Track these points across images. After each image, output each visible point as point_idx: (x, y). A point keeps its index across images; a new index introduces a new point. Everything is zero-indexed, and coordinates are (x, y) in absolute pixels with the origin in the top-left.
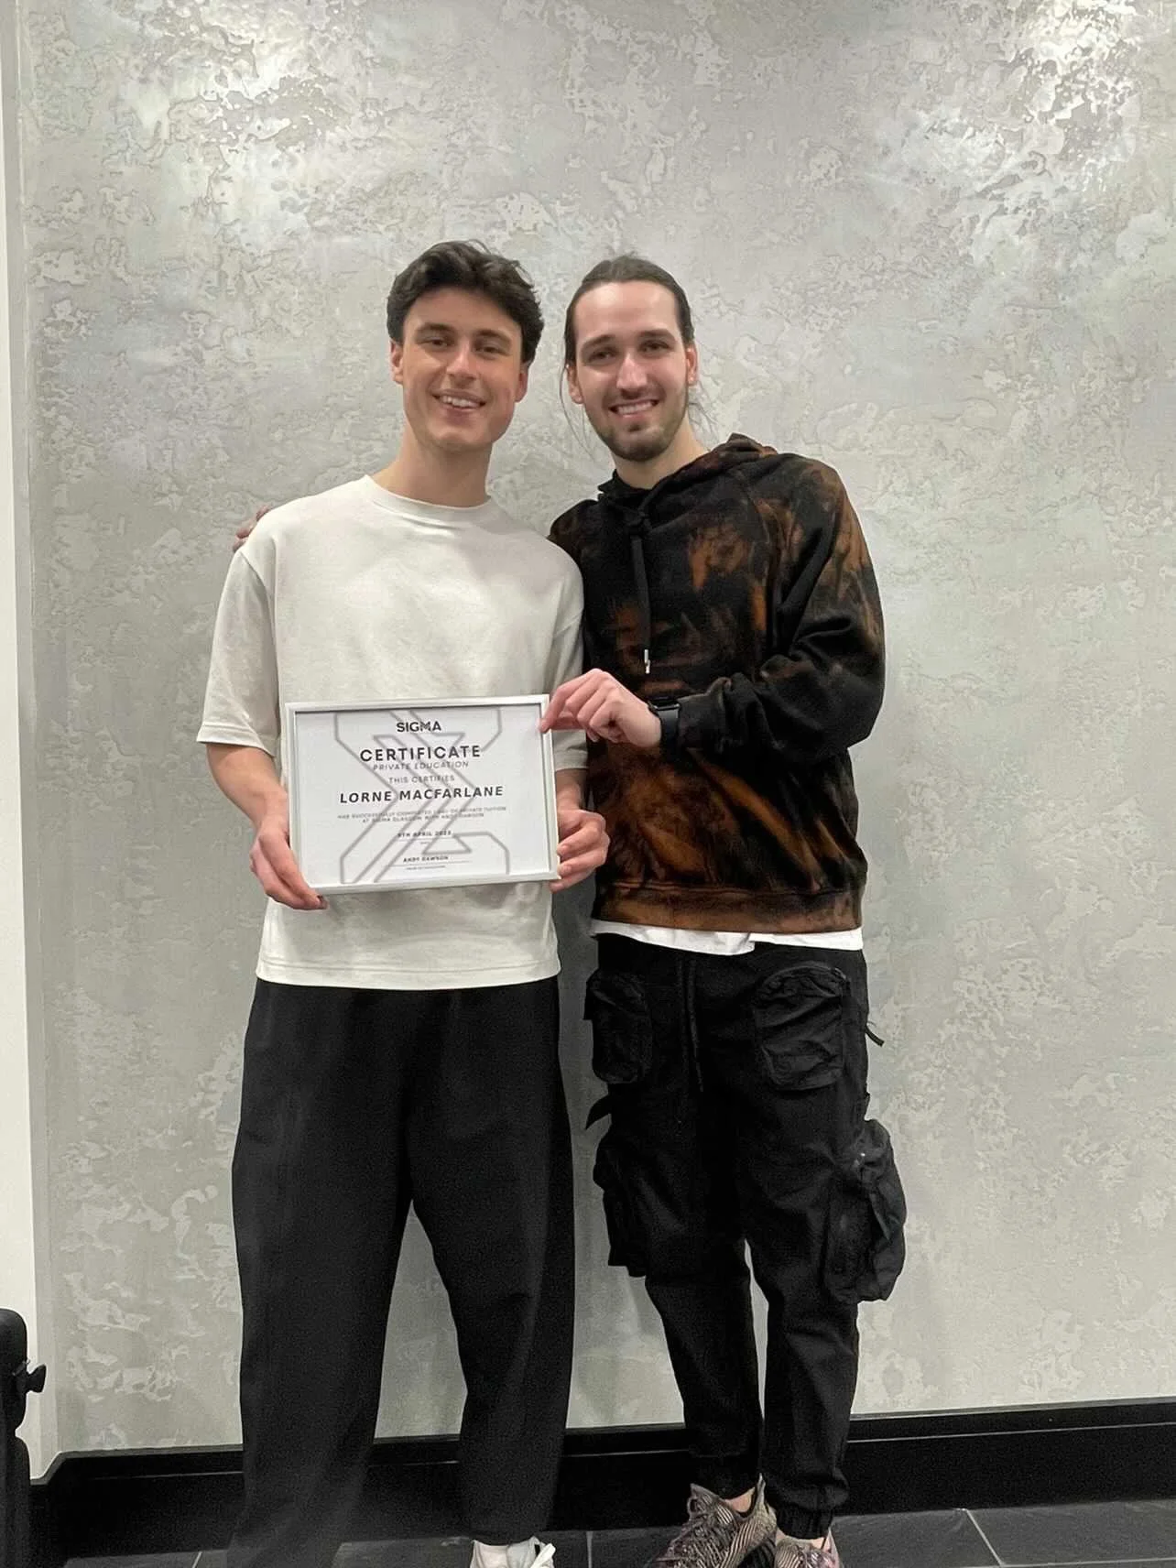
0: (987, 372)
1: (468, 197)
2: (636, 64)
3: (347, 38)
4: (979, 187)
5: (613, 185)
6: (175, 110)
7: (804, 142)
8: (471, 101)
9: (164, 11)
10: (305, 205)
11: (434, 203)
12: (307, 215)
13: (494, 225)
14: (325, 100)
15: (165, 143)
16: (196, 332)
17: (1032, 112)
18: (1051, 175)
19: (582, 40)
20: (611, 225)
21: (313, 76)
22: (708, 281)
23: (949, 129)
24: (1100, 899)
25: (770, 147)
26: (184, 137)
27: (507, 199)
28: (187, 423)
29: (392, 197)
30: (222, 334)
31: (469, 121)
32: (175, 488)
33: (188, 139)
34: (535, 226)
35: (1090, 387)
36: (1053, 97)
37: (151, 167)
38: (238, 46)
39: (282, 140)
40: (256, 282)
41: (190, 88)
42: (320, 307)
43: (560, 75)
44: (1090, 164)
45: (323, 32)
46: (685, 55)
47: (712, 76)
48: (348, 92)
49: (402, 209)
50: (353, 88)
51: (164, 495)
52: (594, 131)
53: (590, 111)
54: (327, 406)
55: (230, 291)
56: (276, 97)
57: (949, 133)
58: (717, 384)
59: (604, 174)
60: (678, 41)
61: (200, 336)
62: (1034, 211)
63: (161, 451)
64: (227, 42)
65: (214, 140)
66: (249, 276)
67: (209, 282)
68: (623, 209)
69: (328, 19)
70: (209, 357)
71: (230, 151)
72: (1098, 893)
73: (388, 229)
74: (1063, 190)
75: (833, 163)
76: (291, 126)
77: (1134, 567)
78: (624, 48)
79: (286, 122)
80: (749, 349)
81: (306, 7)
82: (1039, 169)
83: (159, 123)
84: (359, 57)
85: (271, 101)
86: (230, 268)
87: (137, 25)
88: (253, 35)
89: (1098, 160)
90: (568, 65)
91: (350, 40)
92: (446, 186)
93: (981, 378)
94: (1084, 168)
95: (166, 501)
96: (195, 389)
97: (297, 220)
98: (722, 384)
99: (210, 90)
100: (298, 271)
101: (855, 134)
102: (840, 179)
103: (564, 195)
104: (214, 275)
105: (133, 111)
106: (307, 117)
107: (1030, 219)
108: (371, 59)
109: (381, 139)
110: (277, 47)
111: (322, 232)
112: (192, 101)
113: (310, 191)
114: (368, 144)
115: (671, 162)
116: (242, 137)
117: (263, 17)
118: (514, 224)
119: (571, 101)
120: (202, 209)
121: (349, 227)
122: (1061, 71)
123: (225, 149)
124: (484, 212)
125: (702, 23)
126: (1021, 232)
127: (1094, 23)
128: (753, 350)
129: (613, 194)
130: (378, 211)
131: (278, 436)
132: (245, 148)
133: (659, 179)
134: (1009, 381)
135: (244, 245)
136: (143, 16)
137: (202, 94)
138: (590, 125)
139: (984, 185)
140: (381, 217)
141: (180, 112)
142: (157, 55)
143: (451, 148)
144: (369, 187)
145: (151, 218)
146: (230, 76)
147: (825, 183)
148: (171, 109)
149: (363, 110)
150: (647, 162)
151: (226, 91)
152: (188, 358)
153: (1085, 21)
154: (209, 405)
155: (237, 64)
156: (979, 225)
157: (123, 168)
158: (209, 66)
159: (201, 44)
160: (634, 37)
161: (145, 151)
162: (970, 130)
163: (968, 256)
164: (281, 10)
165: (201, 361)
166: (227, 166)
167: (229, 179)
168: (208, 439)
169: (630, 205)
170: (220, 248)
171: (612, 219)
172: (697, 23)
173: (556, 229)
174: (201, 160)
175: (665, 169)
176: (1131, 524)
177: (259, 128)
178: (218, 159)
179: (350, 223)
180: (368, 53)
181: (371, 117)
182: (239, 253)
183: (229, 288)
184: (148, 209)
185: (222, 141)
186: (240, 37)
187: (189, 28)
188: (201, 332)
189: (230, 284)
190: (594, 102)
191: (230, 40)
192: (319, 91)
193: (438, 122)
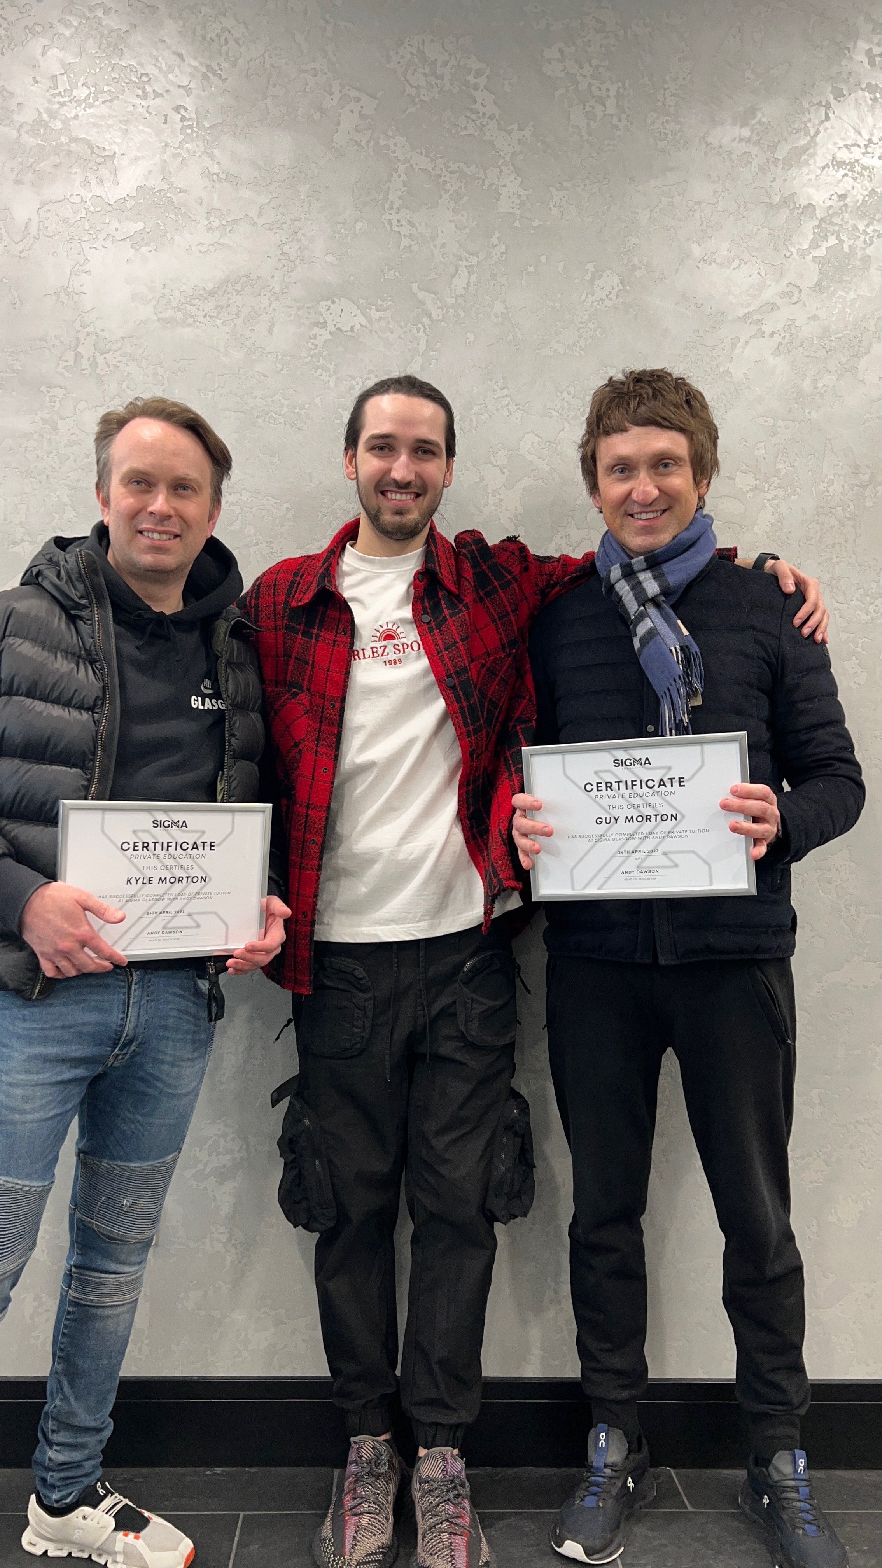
0: (738, 473)
1: (295, 300)
2: (447, 191)
3: (197, 155)
4: (742, 312)
5: (422, 295)
6: (45, 209)
7: (590, 267)
8: (303, 216)
9: (39, 122)
10: (153, 298)
11: (266, 303)
12: (155, 307)
13: (316, 324)
14: (176, 208)
15: (34, 237)
16: (53, 404)
17: (792, 249)
18: (805, 305)
19: (402, 168)
20: (418, 330)
21: (166, 187)
22: (500, 383)
23: (719, 260)
24: (813, 937)
25: (560, 270)
26: (52, 234)
27: (329, 303)
28: (41, 482)
29: (230, 295)
30: (75, 407)
31: (300, 233)
32: (27, 538)
33: (55, 235)
34: (352, 327)
35: (828, 492)
36: (811, 237)
37: (20, 257)
38: (102, 157)
39: (136, 241)
40: (107, 362)
41: (56, 190)
42: (162, 388)
43: (381, 197)
44: (840, 297)
45: (176, 148)
46: (491, 185)
47: (513, 205)
48: (196, 202)
49: (238, 306)
50: (201, 198)
51: (16, 543)
52: (408, 248)
53: (404, 230)
55: (84, 370)
56: (133, 203)
57: (717, 264)
58: (503, 474)
59: (415, 285)
60: (485, 173)
61: (55, 408)
62: (787, 335)
63: (16, 505)
64: (92, 152)
65: (77, 237)
66: (102, 358)
67: (67, 361)
68: (429, 316)
69: (181, 137)
70: (61, 424)
71: (90, 247)
72: (812, 931)
73: (223, 323)
74: (815, 318)
75: (615, 285)
76: (144, 228)
77: (859, 650)
78: (440, 176)
79: (140, 226)
80: (533, 443)
81: (163, 126)
82: (795, 299)
83: (29, 220)
84: (206, 172)
85: (128, 207)
86: (85, 350)
87: (15, 132)
88: (115, 148)
89: (847, 293)
90: (389, 188)
91: (200, 156)
92: (277, 288)
93: (734, 479)
94: (834, 300)
95: (17, 549)
96: (49, 453)
97: (146, 312)
98: (507, 473)
99: (75, 194)
100: (145, 354)
101: (635, 261)
102: (620, 300)
103: (380, 302)
104: (70, 356)
105: (7, 208)
106: (159, 221)
107: (784, 342)
108: (217, 174)
109: (223, 245)
110: (136, 159)
111: (167, 323)
112: (60, 202)
113: (158, 286)
114: (211, 247)
115: (474, 278)
116: (102, 236)
117: (126, 132)
118: (335, 325)
119: (389, 221)
120: (63, 297)
121: (191, 320)
122: (820, 213)
123: (86, 246)
124: (309, 313)
125: (508, 158)
126: (776, 352)
127: (850, 174)
128: (536, 445)
129: (423, 303)
130: (216, 308)
132: (103, 246)
133: (463, 292)
134: (758, 482)
135: (98, 331)
136: (21, 126)
137: (68, 197)
138: (405, 242)
139: (746, 311)
140: (219, 313)
141: (48, 211)
142: (31, 160)
143: (282, 257)
144: (209, 286)
145: (18, 303)
146: (93, 182)
147: (607, 303)
148: (40, 208)
149: (207, 219)
150: (455, 275)
151: (90, 195)
152: (45, 426)
153: (842, 172)
154: (60, 468)
155: (100, 172)
156: (739, 345)
158: (76, 172)
159: (70, 153)
160: (447, 167)
161: (16, 243)
162: (736, 263)
163: (728, 372)
164: (141, 127)
165: (55, 429)
166: (87, 260)
167: (88, 272)
168: (58, 497)
169: (436, 313)
170: (78, 331)
171: (420, 325)
172: (503, 158)
173: (371, 331)
174: (65, 254)
175: (468, 283)
176: (858, 612)
177: (116, 229)
178: (79, 254)
179: (192, 316)
180: (215, 169)
181: (215, 225)
182: (95, 337)
183: (83, 367)
184: (15, 294)
185: (84, 239)
186: (104, 148)
187: (60, 139)
188: (57, 405)
189: (85, 364)
190: (410, 223)
191: (95, 150)
192: (171, 200)
193: (273, 232)
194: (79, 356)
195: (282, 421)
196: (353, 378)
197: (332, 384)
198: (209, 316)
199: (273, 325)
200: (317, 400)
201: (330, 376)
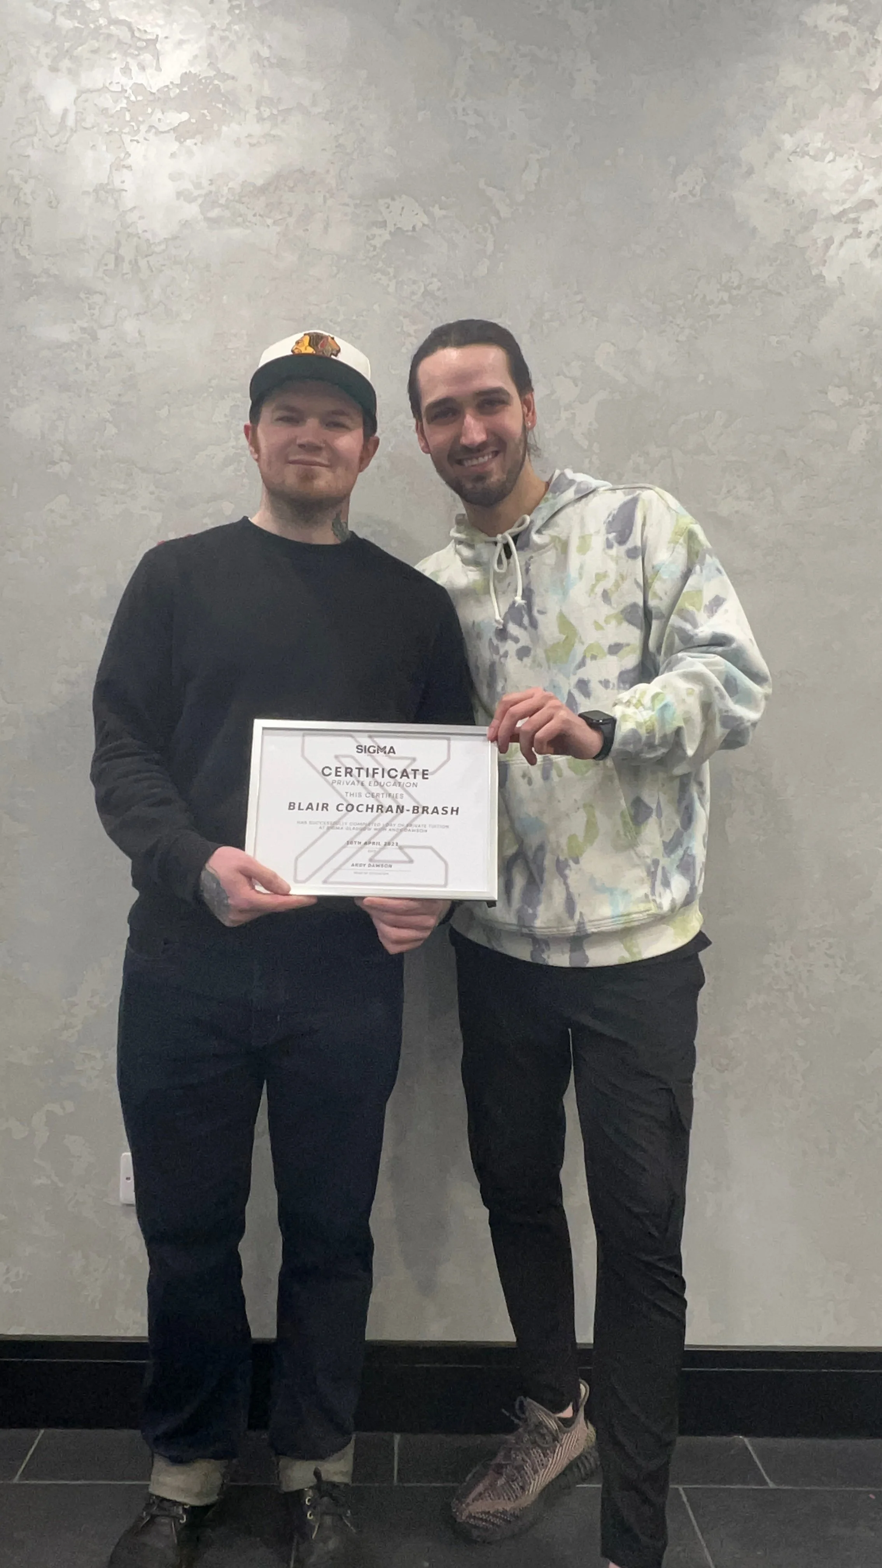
0: (832, 387)
1: (352, 197)
2: (517, 76)
3: (246, 37)
4: (836, 210)
5: (489, 191)
6: (81, 99)
7: (672, 160)
8: (360, 104)
10: (199, 196)
11: (320, 200)
12: (201, 206)
13: (375, 224)
14: (223, 96)
15: (71, 130)
16: (92, 312)
19: (468, 50)
20: (485, 229)
21: (212, 73)
22: (574, 288)
23: (812, 153)
25: (640, 163)
26: (89, 125)
27: (389, 200)
28: (80, 397)
29: (281, 192)
30: (116, 315)
31: (357, 123)
32: (65, 457)
33: (93, 127)
34: (414, 227)
37: (57, 153)
38: (143, 40)
39: (181, 133)
40: (149, 266)
41: (94, 78)
42: (209, 294)
43: (445, 84)
45: (224, 30)
46: (565, 69)
47: (588, 92)
48: (245, 90)
49: (291, 204)
50: (250, 85)
51: (55, 463)
52: (474, 140)
53: (470, 120)
54: (211, 387)
55: (127, 274)
56: (178, 91)
57: (810, 156)
58: (577, 386)
59: (482, 181)
60: (559, 56)
61: (95, 316)
63: (54, 421)
64: (133, 36)
65: (117, 130)
66: (146, 259)
67: (106, 265)
68: (497, 214)
69: (228, 19)
70: (103, 335)
71: (131, 141)
73: (275, 223)
75: (699, 180)
76: (189, 119)
78: (507, 60)
79: (185, 116)
80: (609, 354)
81: (210, 6)
83: (66, 111)
84: (257, 57)
85: (172, 95)
86: (127, 251)
88: (158, 31)
90: (453, 74)
91: (249, 39)
92: (333, 184)
93: (826, 393)
95: (56, 469)
96: (88, 366)
97: (192, 211)
98: (580, 385)
99: (114, 82)
100: (190, 258)
101: (721, 153)
102: (704, 196)
103: (443, 199)
104: (111, 259)
105: (42, 98)
106: (205, 112)
108: (268, 59)
109: (274, 137)
110: (181, 43)
111: (214, 222)
112: (99, 90)
113: (205, 183)
114: (261, 139)
115: (545, 172)
116: (143, 128)
117: (169, 13)
118: (395, 225)
119: (454, 109)
120: (102, 195)
121: (240, 220)
123: (127, 139)
124: (367, 211)
125: (583, 39)
126: (873, 255)
128: (612, 355)
129: (489, 200)
130: (267, 206)
131: (164, 412)
132: (145, 139)
133: (534, 188)
134: (852, 397)
135: (140, 232)
137: (107, 85)
138: (472, 133)
139: (841, 209)
140: (270, 211)
141: (86, 101)
142: (67, 45)
143: (338, 150)
144: (260, 182)
145: (54, 201)
146: (134, 68)
147: (690, 199)
148: (77, 98)
149: (258, 108)
150: (524, 172)
151: (131, 83)
152: (84, 335)
154: (101, 381)
155: (142, 57)
156: (834, 246)
157: (29, 151)
158: (115, 59)
159: (109, 36)
160: (517, 50)
161: (51, 137)
162: (831, 155)
164: (186, 8)
165: (95, 338)
166: (128, 154)
167: (129, 167)
168: (99, 413)
169: (505, 212)
170: (118, 233)
171: (487, 224)
172: (578, 39)
173: (434, 231)
174: (104, 148)
175: (539, 179)
177: (159, 120)
178: (120, 147)
179: (241, 216)
180: (265, 52)
181: (266, 114)
182: (135, 239)
183: (124, 272)
184: (52, 193)
185: (124, 131)
186: (145, 31)
187: (98, 21)
188: (96, 312)
189: (126, 267)
190: (477, 113)
191: (137, 34)
192: (217, 88)
193: (328, 122)
194: (119, 259)
195: (338, 329)
196: (414, 282)
197: (391, 289)
198: (260, 215)
199: (328, 224)
200: (376, 307)
201: (390, 280)
